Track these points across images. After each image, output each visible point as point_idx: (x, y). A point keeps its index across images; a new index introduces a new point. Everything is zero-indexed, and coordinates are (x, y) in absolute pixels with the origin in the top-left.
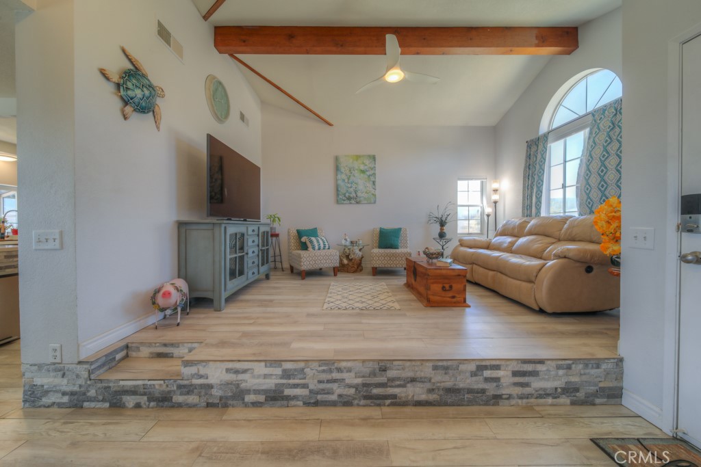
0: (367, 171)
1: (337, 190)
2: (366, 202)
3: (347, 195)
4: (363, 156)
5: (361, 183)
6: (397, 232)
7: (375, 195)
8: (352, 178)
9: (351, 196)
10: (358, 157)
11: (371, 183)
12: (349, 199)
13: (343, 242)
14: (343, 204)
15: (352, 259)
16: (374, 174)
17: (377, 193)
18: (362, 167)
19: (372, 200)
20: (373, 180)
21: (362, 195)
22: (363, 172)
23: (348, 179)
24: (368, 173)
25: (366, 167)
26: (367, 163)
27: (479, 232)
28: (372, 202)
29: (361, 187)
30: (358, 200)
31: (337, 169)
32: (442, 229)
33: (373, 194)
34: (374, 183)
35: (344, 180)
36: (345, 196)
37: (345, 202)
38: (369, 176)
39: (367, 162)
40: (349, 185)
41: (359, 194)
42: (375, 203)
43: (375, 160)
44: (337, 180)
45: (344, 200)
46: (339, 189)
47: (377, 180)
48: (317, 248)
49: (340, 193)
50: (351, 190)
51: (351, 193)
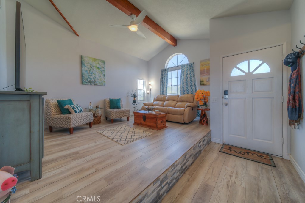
0: (101, 68)
1: (82, 76)
2: (100, 85)
3: (89, 80)
4: (99, 60)
5: (98, 75)
6: (119, 101)
7: (105, 82)
8: (92, 71)
9: (91, 80)
10: (95, 60)
11: (103, 75)
12: (90, 82)
13: (89, 107)
14: (86, 84)
15: (97, 116)
16: (104, 71)
17: (106, 80)
18: (98, 66)
19: (103, 84)
20: (104, 73)
21: (98, 81)
22: (98, 68)
23: (90, 70)
24: (101, 70)
25: (100, 66)
26: (101, 64)
27: (143, 100)
28: (104, 85)
29: (97, 76)
30: (96, 83)
31: (82, 63)
32: (134, 99)
33: (104, 81)
34: (104, 75)
35: (87, 71)
36: (87, 80)
37: (87, 84)
38: (102, 71)
39: (101, 63)
40: (90, 75)
41: (96, 80)
42: (105, 86)
43: (105, 64)
44: (82, 70)
45: (87, 83)
46: (84, 76)
47: (106, 74)
48: (77, 112)
49: (84, 78)
50: (92, 77)
51: (91, 79)
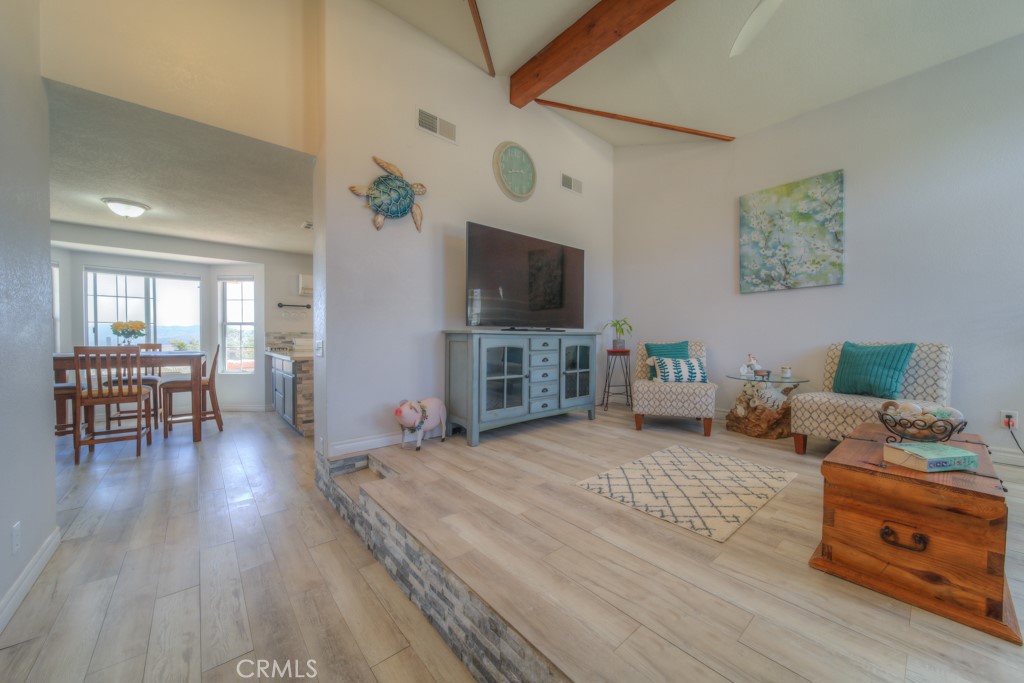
0: (816, 212)
1: (742, 266)
2: (811, 284)
3: (763, 273)
4: (806, 181)
5: (801, 245)
7: (840, 266)
8: (776, 236)
9: (773, 273)
10: (791, 188)
11: (829, 237)
12: (769, 280)
14: (752, 292)
15: (756, 408)
16: (840, 215)
17: (846, 259)
18: (803, 207)
19: (832, 277)
20: (837, 228)
21: (804, 269)
22: (805, 216)
23: (767, 239)
24: (820, 217)
25: (814, 204)
26: (818, 195)
28: (832, 279)
29: (799, 250)
30: (791, 281)
31: (742, 223)
33: (833, 264)
34: (837, 237)
35: (756, 244)
36: (758, 277)
37: (757, 289)
38: (823, 224)
39: (817, 192)
40: (769, 253)
41: (793, 268)
42: (839, 283)
43: (842, 182)
44: (740, 246)
45: (756, 285)
46: (745, 264)
47: (849, 227)
49: (747, 271)
50: (775, 261)
51: (772, 268)
